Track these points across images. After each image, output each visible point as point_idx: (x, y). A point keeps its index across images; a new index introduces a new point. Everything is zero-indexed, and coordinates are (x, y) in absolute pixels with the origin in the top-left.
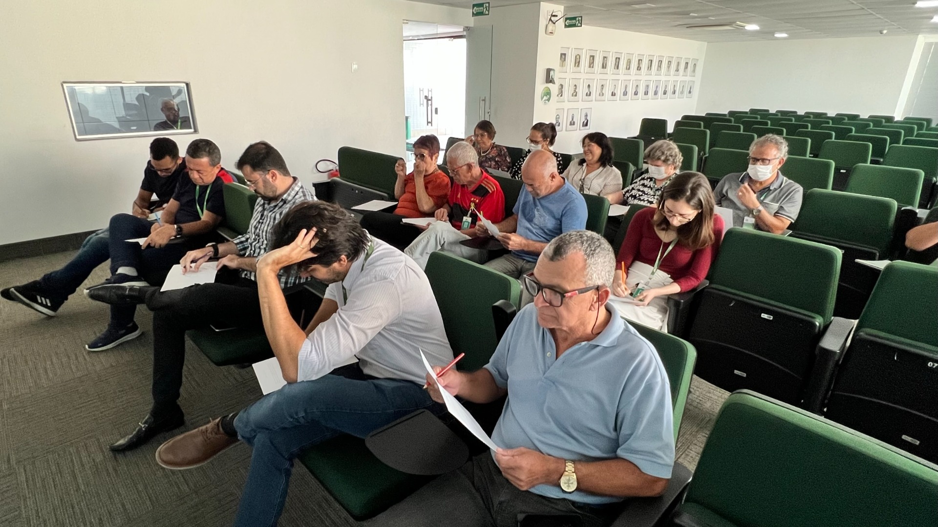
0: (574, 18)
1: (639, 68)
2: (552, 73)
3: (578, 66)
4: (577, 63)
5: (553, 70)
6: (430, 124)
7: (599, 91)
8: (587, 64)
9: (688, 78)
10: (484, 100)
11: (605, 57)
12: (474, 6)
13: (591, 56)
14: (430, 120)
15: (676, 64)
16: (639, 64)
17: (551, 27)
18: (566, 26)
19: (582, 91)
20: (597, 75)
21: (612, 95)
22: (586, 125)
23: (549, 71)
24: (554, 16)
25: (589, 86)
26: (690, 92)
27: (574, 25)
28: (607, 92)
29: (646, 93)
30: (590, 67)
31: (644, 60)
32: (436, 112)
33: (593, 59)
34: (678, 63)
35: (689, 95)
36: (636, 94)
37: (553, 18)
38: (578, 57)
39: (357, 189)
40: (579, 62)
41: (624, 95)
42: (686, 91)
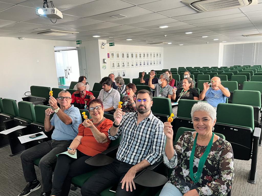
0: (112, 43)
1: (140, 57)
2: (105, 60)
3: (118, 57)
4: (118, 56)
5: (105, 59)
6: (67, 78)
7: (127, 64)
8: (122, 56)
9: (159, 59)
10: (85, 69)
11: (127, 54)
12: (77, 41)
13: (122, 54)
14: (66, 77)
15: (153, 55)
16: (140, 55)
17: (103, 47)
18: (110, 46)
19: (121, 65)
20: (125, 60)
21: (132, 66)
22: (124, 76)
23: (104, 60)
24: (103, 43)
25: (123, 63)
26: (160, 63)
27: (112, 45)
28: (130, 65)
29: (144, 64)
30: (123, 57)
31: (142, 54)
32: (69, 74)
33: (124, 55)
34: (154, 54)
35: (160, 64)
36: (141, 65)
37: (103, 44)
38: (118, 54)
39: (37, 98)
40: (119, 56)
41: (136, 65)
42: (159, 63)
